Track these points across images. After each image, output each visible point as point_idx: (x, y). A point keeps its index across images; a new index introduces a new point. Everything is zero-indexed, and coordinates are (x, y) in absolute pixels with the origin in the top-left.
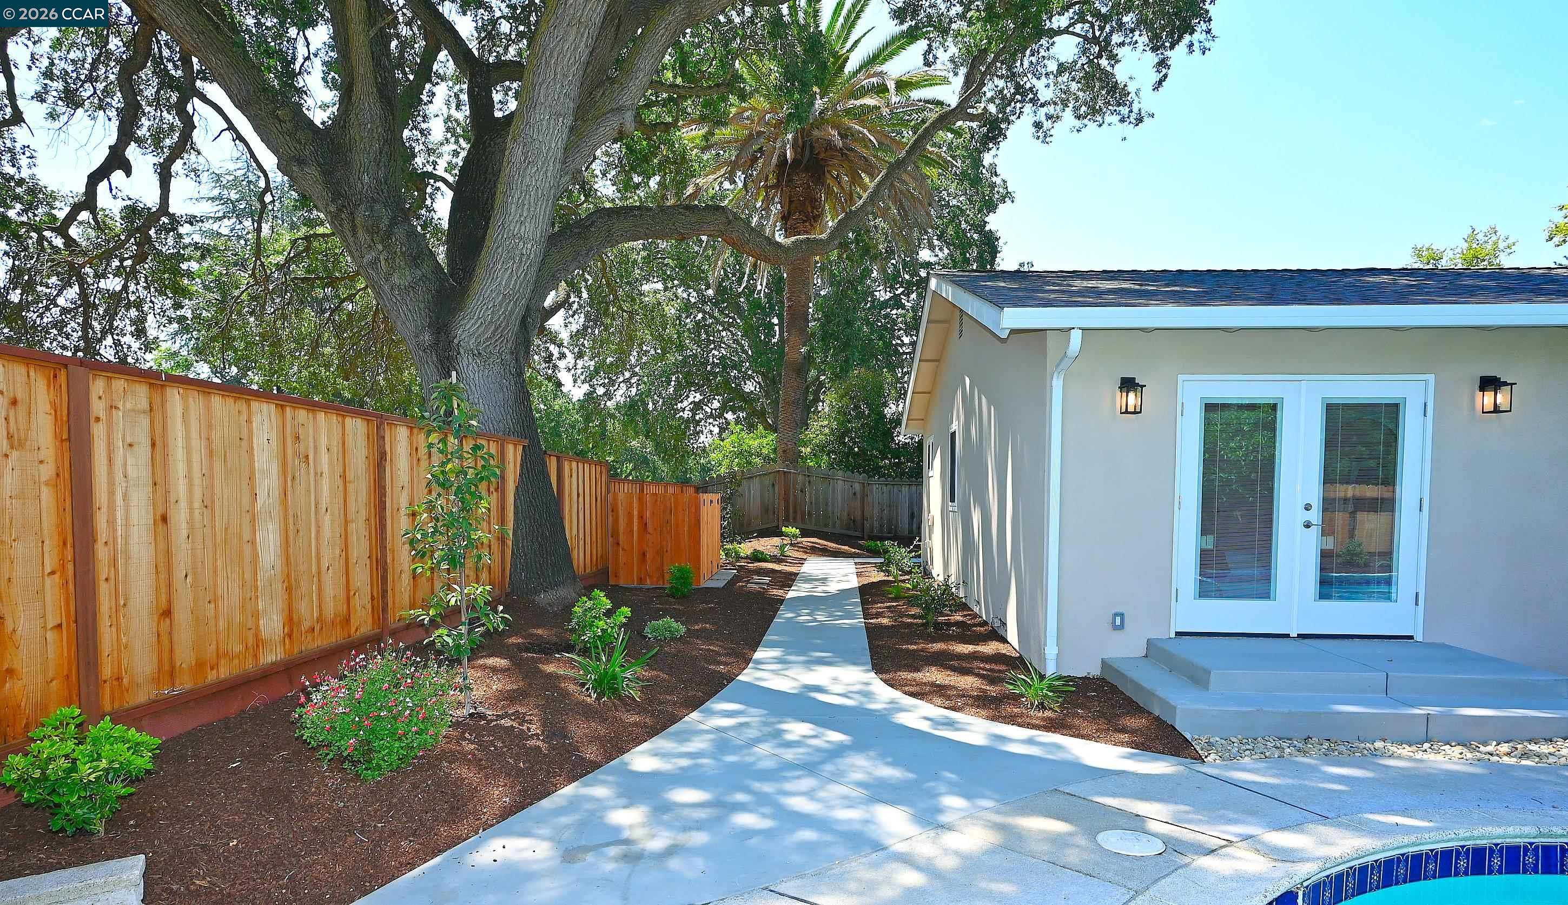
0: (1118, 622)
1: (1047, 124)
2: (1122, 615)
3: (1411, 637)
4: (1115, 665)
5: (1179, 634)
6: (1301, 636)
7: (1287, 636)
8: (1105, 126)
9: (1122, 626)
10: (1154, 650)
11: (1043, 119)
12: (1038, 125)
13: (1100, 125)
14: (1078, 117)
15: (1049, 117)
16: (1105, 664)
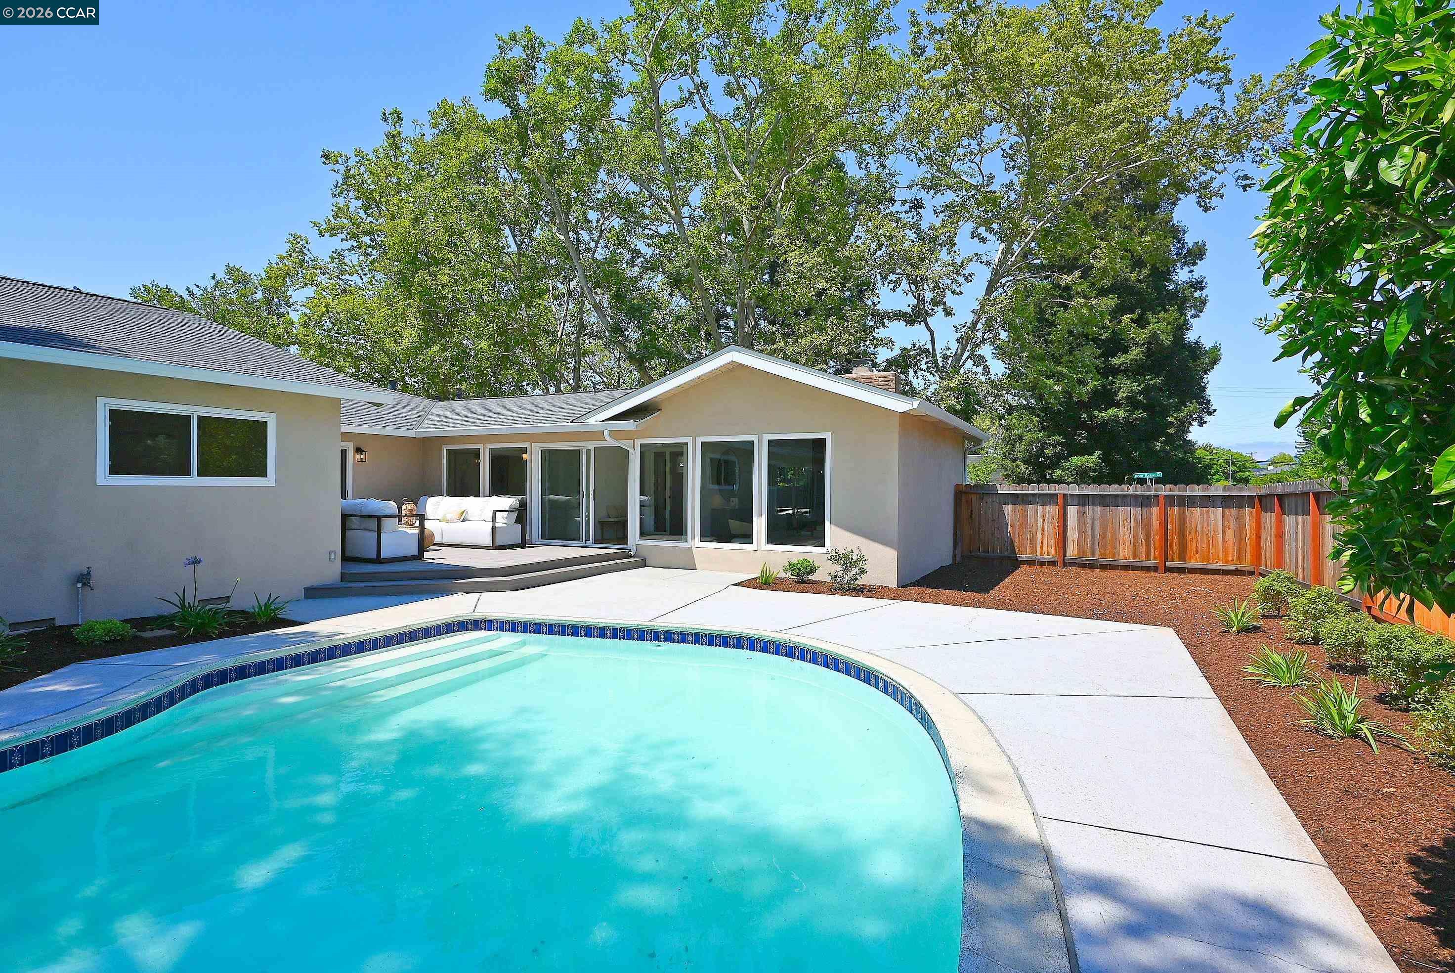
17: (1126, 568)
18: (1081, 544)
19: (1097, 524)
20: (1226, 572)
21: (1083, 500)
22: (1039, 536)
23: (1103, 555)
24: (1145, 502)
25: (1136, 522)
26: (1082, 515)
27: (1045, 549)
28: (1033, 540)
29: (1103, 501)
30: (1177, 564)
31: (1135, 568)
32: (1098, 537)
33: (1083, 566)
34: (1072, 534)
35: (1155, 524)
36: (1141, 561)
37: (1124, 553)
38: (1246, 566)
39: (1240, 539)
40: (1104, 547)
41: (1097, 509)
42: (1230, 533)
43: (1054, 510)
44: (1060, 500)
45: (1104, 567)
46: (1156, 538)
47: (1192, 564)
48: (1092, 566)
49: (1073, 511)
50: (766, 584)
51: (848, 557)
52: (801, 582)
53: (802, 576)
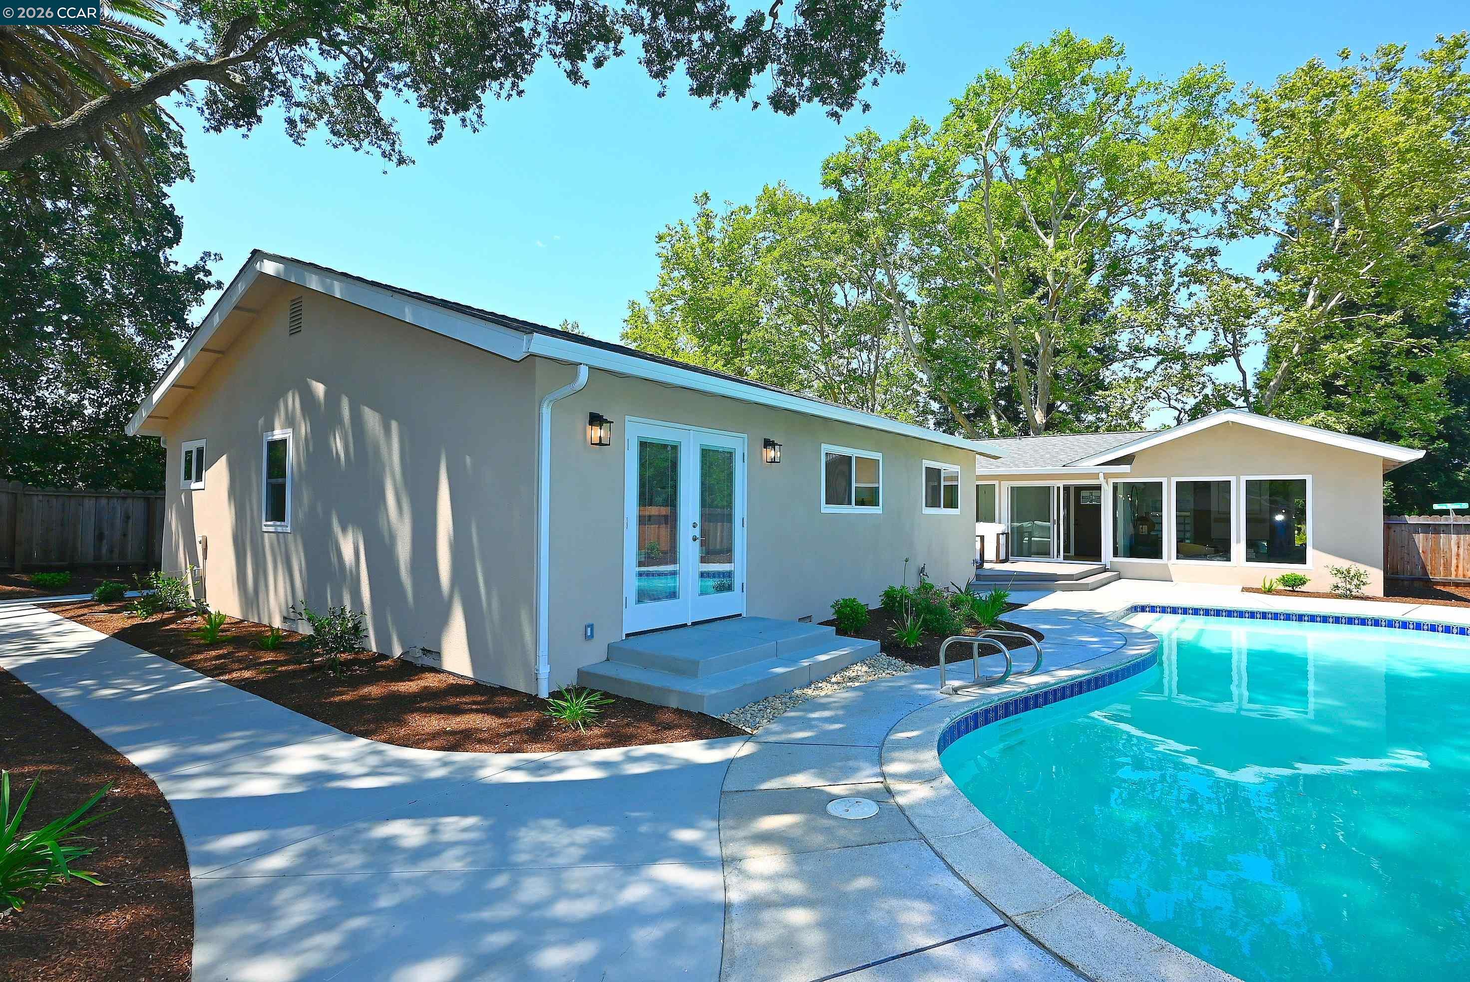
0: (589, 633)
1: (301, 126)
2: (592, 626)
3: (740, 615)
4: (592, 671)
5: (628, 635)
6: (694, 624)
7: (685, 625)
8: (361, 152)
9: (592, 636)
10: (613, 652)
11: (297, 119)
12: (291, 122)
13: (356, 150)
14: (335, 133)
15: (304, 120)
16: (581, 673)
50: (1269, 591)
51: (1349, 573)
52: (1294, 591)
53: (1293, 586)
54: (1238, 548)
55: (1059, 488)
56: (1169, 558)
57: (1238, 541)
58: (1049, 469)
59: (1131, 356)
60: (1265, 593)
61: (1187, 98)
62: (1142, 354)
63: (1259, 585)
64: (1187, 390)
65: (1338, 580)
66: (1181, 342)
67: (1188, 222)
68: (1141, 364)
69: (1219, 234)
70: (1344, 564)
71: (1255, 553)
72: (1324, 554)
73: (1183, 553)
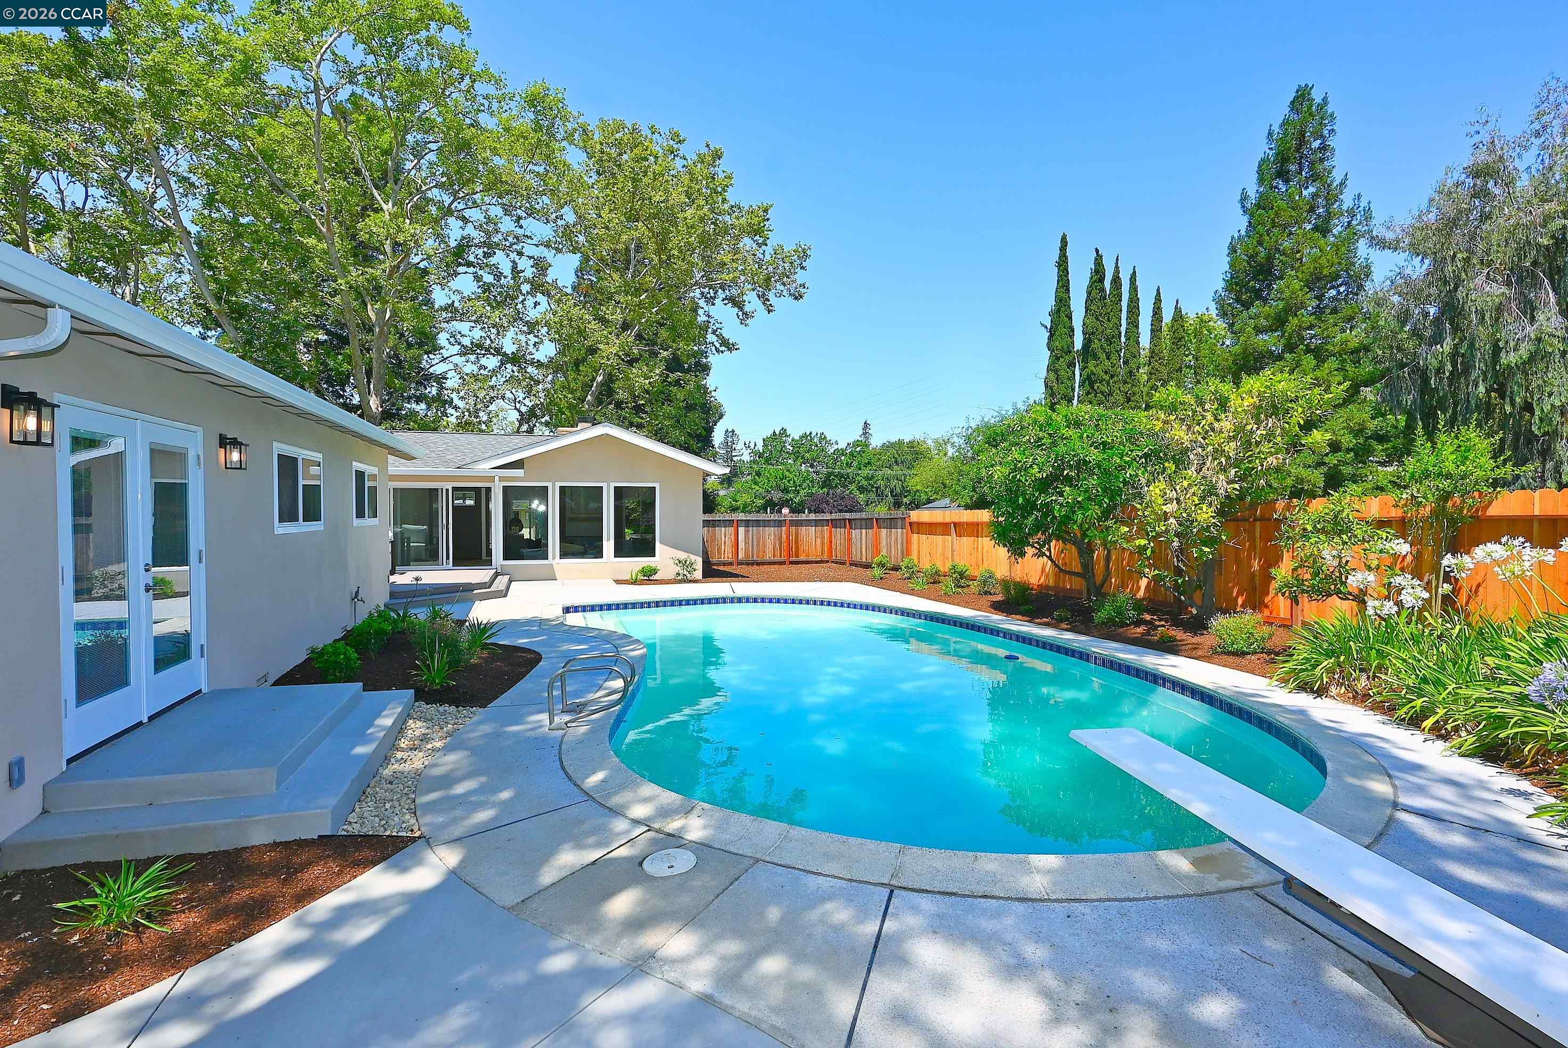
17: (770, 563)
18: (746, 549)
19: (755, 537)
20: (817, 562)
21: (747, 523)
22: (723, 547)
23: (758, 557)
24: (779, 524)
25: (775, 536)
26: (747, 532)
27: (726, 555)
28: (719, 550)
29: (757, 523)
30: (794, 559)
31: (774, 563)
32: (755, 543)
33: (748, 564)
34: (742, 545)
35: (784, 536)
36: (778, 559)
37: (769, 556)
38: (825, 558)
39: (823, 544)
40: (758, 551)
41: (755, 528)
42: (819, 540)
43: (731, 530)
44: (735, 522)
45: (758, 564)
46: (784, 545)
47: (802, 558)
48: (752, 564)
49: (742, 530)
50: (635, 582)
51: (686, 562)
52: (649, 580)
53: (648, 576)
54: (608, 546)
55: (447, 490)
56: (554, 558)
57: (608, 540)
58: (443, 470)
59: (473, 352)
60: (632, 583)
61: (533, 109)
62: (483, 352)
63: (628, 577)
64: (534, 395)
65: (678, 569)
66: (531, 348)
67: (521, 227)
68: (483, 361)
69: (548, 245)
70: (683, 555)
71: (620, 551)
72: (666, 547)
73: (564, 554)
